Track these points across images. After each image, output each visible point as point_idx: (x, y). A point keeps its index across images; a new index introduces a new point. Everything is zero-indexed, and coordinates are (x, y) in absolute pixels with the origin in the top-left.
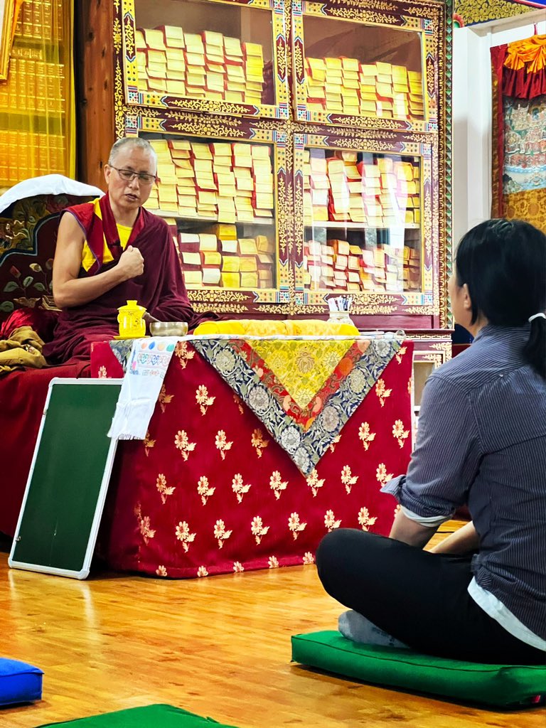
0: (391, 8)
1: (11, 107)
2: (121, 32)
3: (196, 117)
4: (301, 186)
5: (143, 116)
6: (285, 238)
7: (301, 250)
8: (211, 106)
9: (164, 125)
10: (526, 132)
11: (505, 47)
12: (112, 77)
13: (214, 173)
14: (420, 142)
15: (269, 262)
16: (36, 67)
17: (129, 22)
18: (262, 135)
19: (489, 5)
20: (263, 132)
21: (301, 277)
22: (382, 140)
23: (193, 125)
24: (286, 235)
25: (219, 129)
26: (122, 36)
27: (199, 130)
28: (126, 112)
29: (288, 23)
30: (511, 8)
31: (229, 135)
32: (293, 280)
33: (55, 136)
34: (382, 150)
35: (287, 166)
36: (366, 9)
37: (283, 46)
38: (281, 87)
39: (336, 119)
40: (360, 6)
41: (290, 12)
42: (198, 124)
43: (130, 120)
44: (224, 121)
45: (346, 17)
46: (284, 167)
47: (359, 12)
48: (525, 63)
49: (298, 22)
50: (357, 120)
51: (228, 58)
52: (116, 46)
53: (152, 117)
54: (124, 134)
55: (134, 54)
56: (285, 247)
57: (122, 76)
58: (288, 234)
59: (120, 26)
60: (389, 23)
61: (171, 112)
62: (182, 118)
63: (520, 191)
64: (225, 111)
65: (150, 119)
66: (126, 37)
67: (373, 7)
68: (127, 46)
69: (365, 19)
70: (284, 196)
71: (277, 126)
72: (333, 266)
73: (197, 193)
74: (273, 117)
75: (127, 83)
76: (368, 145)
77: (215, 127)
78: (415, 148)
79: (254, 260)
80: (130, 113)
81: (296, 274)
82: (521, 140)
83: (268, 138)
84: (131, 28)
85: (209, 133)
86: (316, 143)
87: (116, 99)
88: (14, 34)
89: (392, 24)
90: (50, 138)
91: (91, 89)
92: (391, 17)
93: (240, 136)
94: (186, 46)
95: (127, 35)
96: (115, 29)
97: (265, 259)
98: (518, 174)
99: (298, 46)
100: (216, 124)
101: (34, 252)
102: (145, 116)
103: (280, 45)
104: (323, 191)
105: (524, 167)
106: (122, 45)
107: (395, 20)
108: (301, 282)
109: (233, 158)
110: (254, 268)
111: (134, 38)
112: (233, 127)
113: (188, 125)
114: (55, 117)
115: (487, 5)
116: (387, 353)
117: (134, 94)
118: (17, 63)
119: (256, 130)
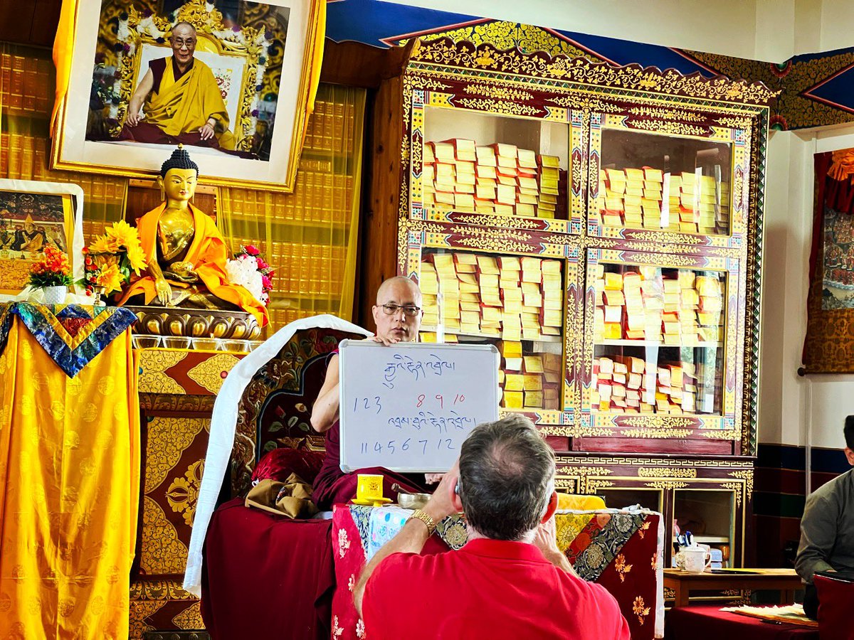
0: (699, 120)
1: (296, 219)
2: (410, 148)
3: (483, 231)
4: (593, 303)
5: (427, 231)
6: (573, 357)
7: (590, 370)
8: (499, 221)
9: (450, 241)
10: (849, 247)
11: (829, 154)
12: (398, 193)
13: (500, 289)
14: (726, 256)
15: (555, 381)
16: (323, 178)
17: (417, 139)
18: (552, 249)
19: (813, 109)
20: (554, 247)
21: (588, 398)
22: (684, 254)
23: (480, 240)
24: (573, 354)
25: (507, 244)
26: (410, 152)
27: (486, 245)
28: (409, 228)
29: (586, 136)
30: (836, 116)
31: (517, 250)
32: (580, 401)
33: (339, 247)
34: (683, 265)
35: (578, 281)
36: (672, 121)
37: (579, 159)
38: (576, 201)
39: (630, 234)
40: (665, 118)
41: (589, 125)
42: (485, 239)
43: (414, 236)
44: (514, 236)
45: (649, 129)
46: (575, 283)
47: (664, 124)
48: (849, 174)
49: (597, 135)
50: (653, 235)
51: (521, 170)
52: (403, 162)
53: (437, 232)
54: (407, 250)
55: (420, 170)
56: (572, 367)
57: (408, 192)
58: (577, 353)
59: (408, 142)
60: (696, 135)
61: (457, 227)
62: (468, 233)
63: (841, 308)
64: (513, 226)
65: (435, 234)
66: (414, 153)
67: (679, 118)
68: (414, 162)
69: (669, 131)
70: (575, 313)
71: (569, 241)
72: (625, 385)
73: (481, 309)
74: (565, 232)
75: (412, 199)
76: (668, 260)
77: (504, 242)
78: (720, 263)
79: (539, 379)
80: (414, 228)
81: (583, 395)
82: (843, 254)
83: (559, 253)
84: (420, 145)
85: (496, 248)
86: (611, 258)
87: (400, 214)
88: (303, 146)
89: (700, 135)
90: (333, 249)
91: (377, 201)
92: (699, 128)
93: (529, 251)
94: (477, 159)
95: (415, 151)
96: (403, 146)
97: (551, 379)
98: (838, 290)
99: (594, 160)
100: (504, 239)
101: (300, 392)
102: (429, 231)
103: (576, 158)
104: (617, 308)
105: (845, 283)
106: (409, 161)
107: (702, 131)
108: (588, 403)
109: (521, 273)
110: (539, 386)
111: (421, 154)
112: (522, 242)
113: (475, 240)
114: (339, 228)
115: (811, 109)
116: (629, 528)
117: (418, 210)
118: (305, 175)
119: (546, 245)
